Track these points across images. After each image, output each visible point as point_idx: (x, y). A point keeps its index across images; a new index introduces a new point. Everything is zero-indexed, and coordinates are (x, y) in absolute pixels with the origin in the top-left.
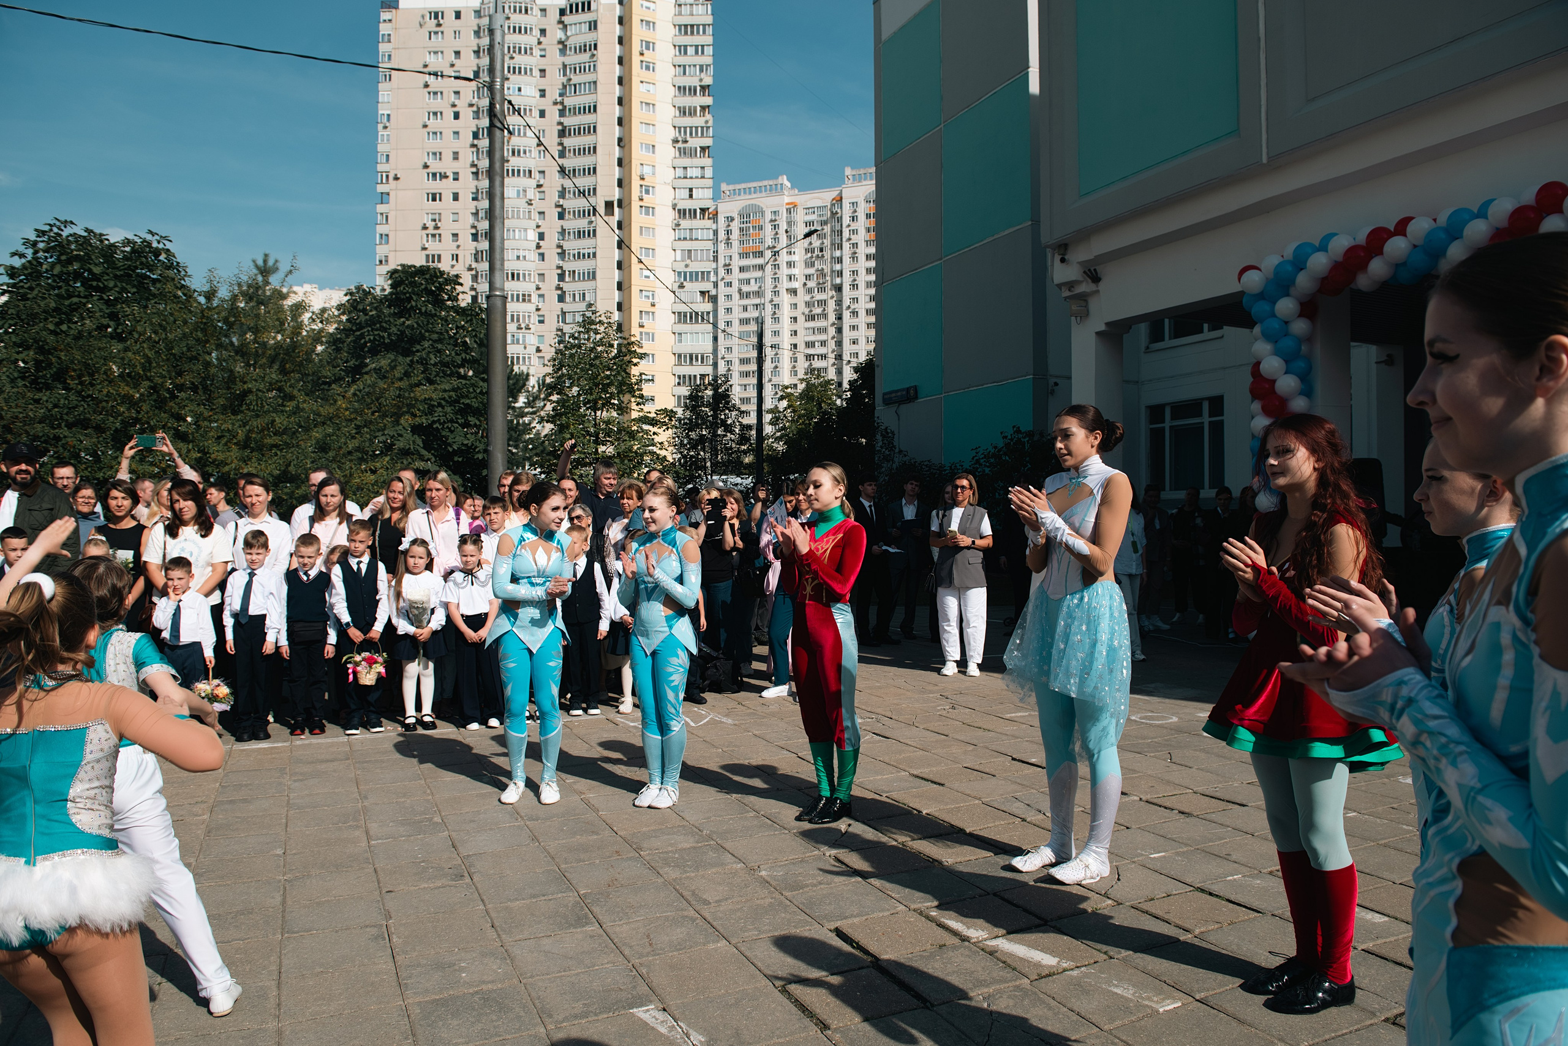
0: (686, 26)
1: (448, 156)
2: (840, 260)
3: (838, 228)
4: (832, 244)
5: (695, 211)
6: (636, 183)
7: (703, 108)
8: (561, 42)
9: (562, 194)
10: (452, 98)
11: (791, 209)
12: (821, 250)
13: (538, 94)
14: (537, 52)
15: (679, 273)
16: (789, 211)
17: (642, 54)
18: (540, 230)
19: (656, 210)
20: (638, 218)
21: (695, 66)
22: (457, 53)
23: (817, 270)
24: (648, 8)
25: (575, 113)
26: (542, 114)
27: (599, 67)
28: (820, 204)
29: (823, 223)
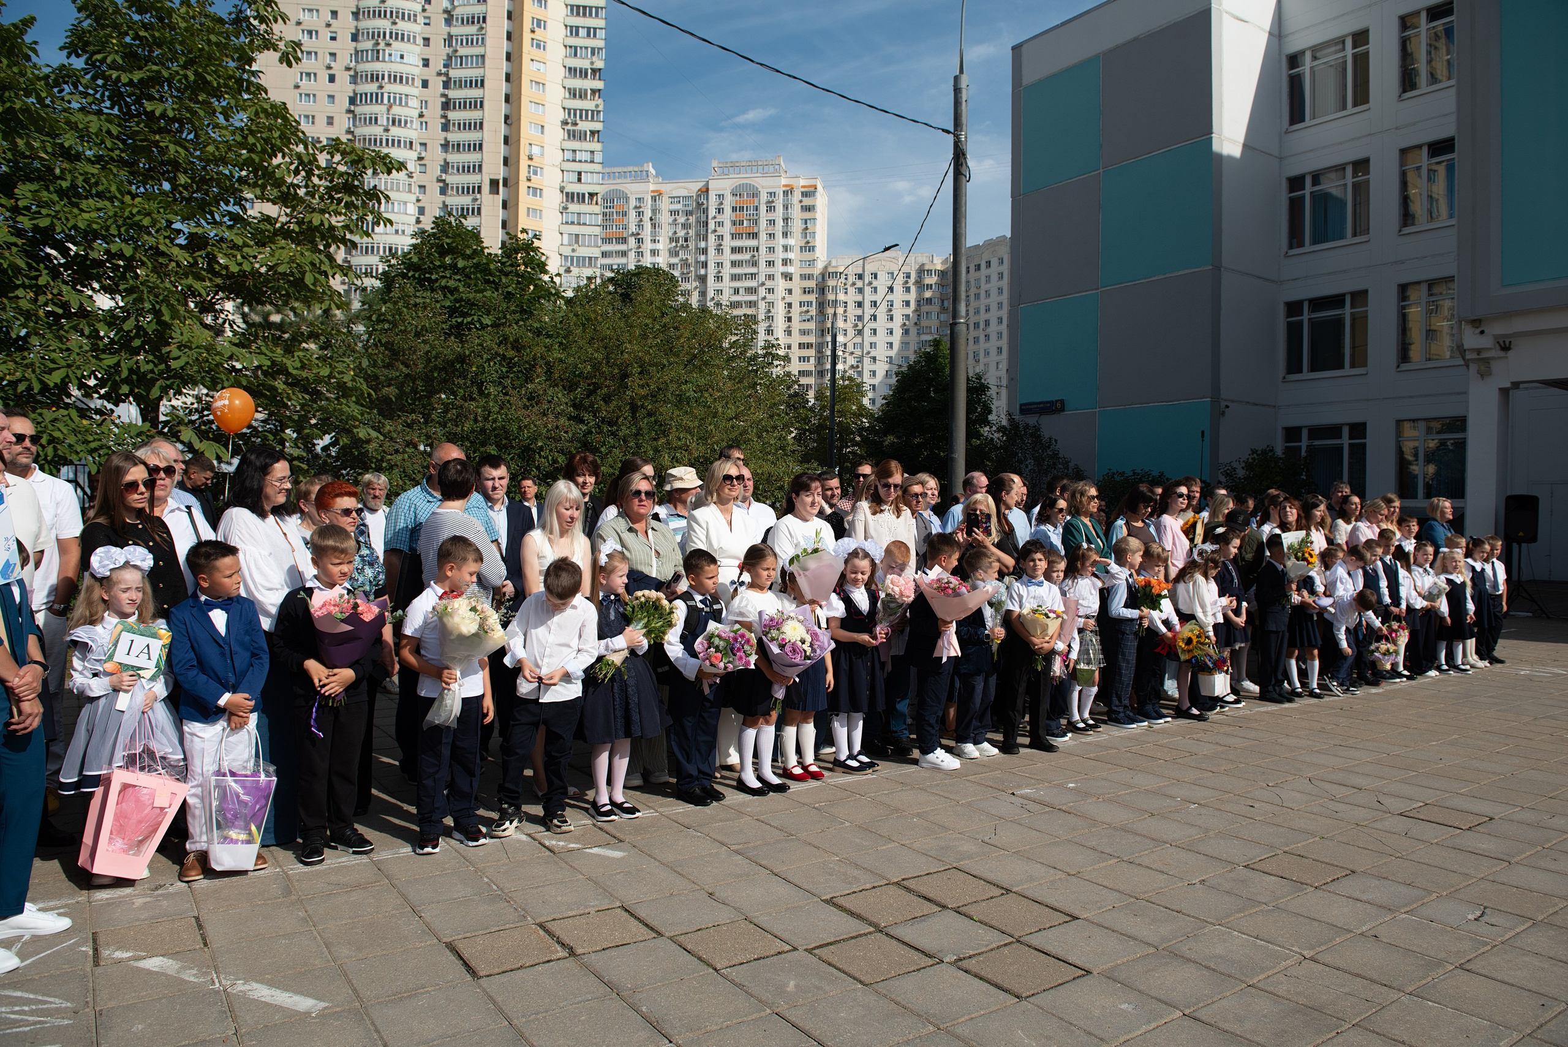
0: (578, 7)
1: (321, 120)
2: (705, 251)
3: (703, 219)
4: (698, 235)
5: (584, 195)
6: (524, 163)
7: (594, 91)
8: (446, 11)
9: (445, 167)
10: (328, 60)
11: (656, 196)
12: (686, 240)
13: (421, 63)
14: (421, 20)
15: (566, 257)
16: (654, 199)
17: (533, 31)
18: (420, 204)
19: (544, 192)
20: (525, 200)
21: (586, 48)
22: (334, 13)
23: (682, 260)
25: (461, 86)
26: (425, 84)
27: (488, 42)
28: (685, 193)
29: (688, 213)
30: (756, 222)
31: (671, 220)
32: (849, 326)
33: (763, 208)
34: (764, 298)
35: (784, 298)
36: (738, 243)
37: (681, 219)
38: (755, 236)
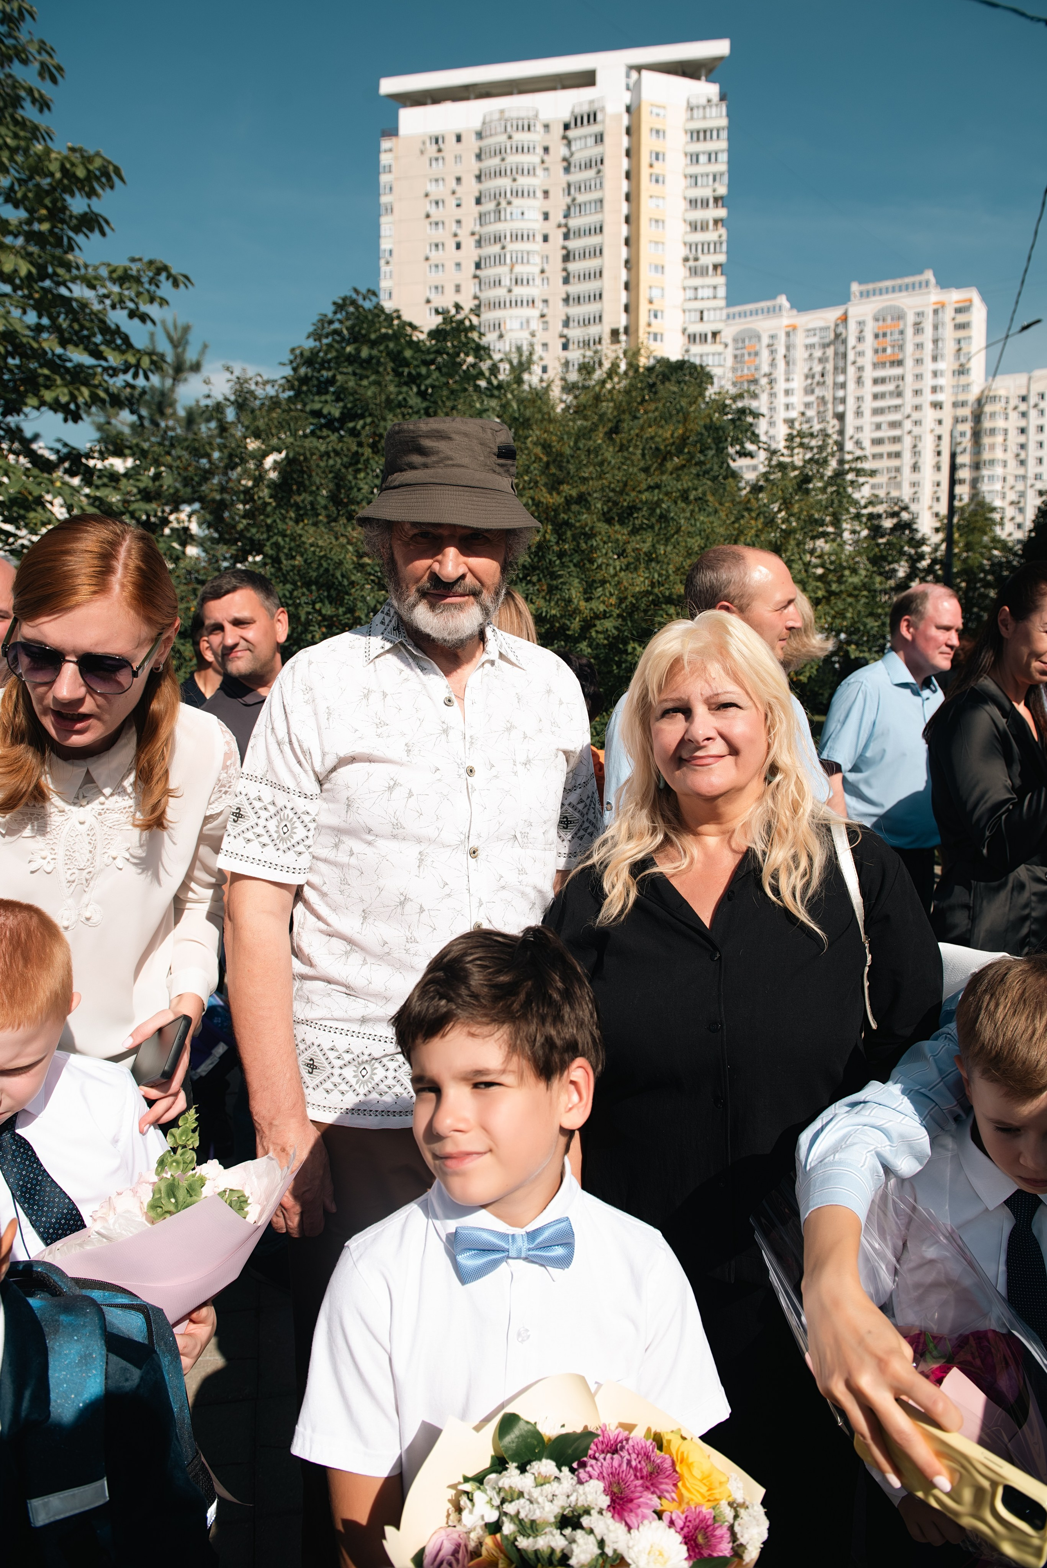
0: (699, 131)
1: (450, 289)
2: (843, 386)
3: (841, 349)
4: (836, 368)
5: (706, 335)
6: (644, 307)
7: (716, 222)
8: (565, 159)
9: (566, 323)
10: (454, 228)
11: (791, 331)
12: (823, 375)
13: (541, 217)
14: (540, 172)
16: (788, 334)
17: (651, 166)
18: (545, 363)
19: (666, 336)
21: (707, 175)
22: (458, 180)
23: (818, 398)
24: (658, 115)
25: (580, 236)
26: (546, 239)
27: (607, 184)
28: (821, 324)
29: (825, 346)
30: (901, 347)
31: (806, 355)
32: (1010, 456)
33: (910, 331)
34: (910, 432)
35: (932, 431)
36: (880, 373)
37: (818, 353)
38: (900, 363)
